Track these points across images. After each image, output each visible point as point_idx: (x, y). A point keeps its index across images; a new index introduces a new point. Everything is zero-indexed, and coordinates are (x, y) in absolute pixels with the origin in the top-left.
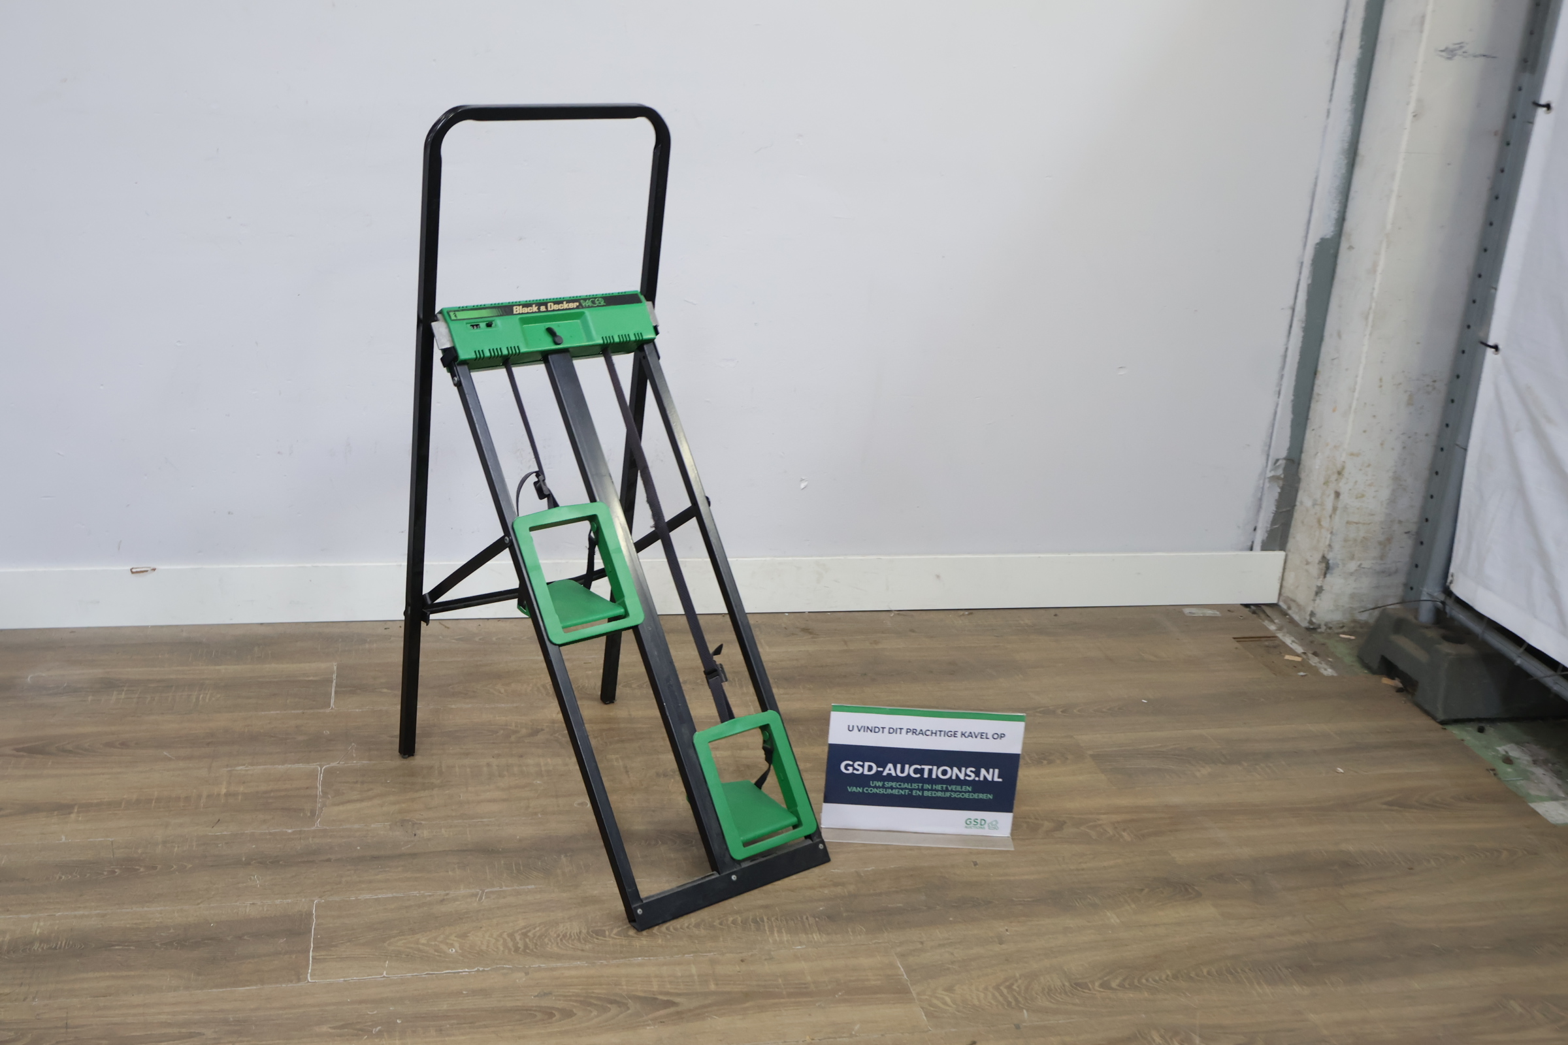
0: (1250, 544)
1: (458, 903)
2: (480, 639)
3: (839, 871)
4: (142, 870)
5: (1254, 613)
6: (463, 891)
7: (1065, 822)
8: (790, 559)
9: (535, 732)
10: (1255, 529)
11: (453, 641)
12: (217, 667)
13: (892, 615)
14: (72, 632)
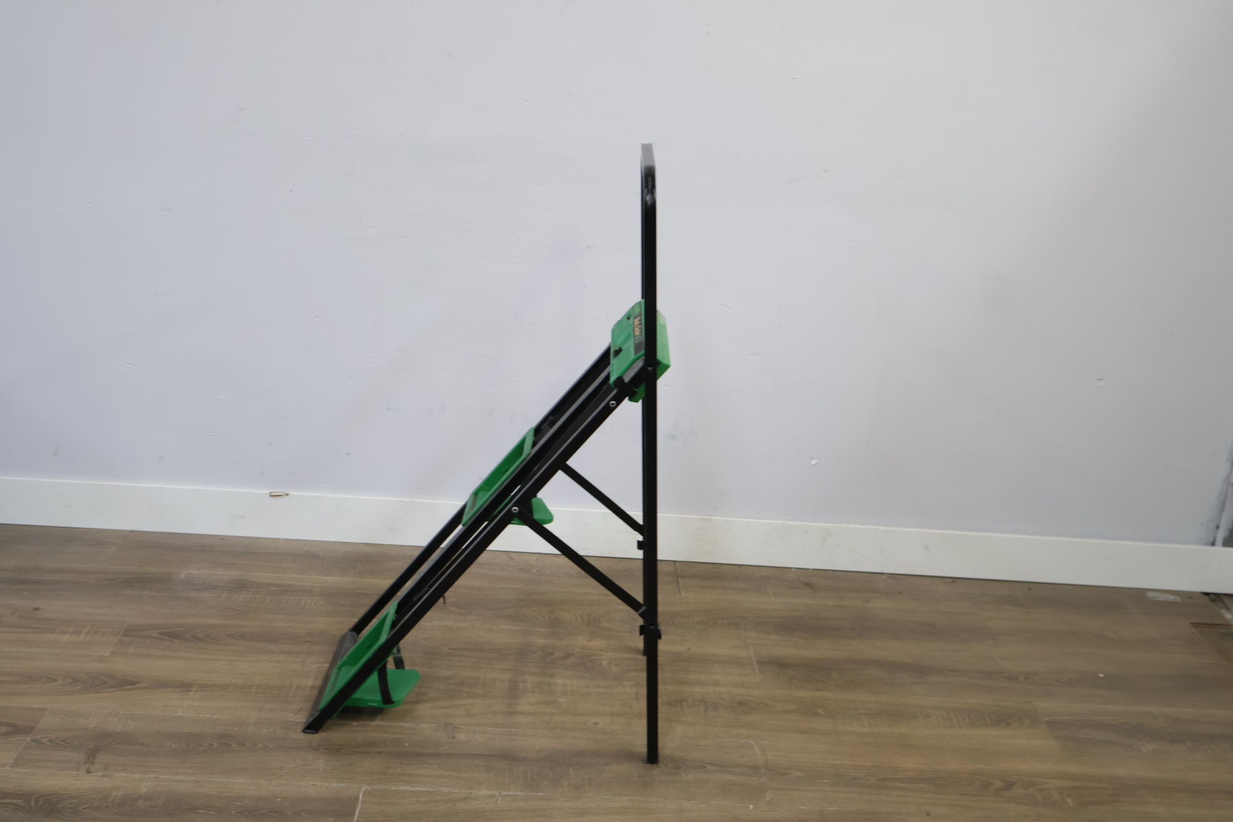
0: (1211, 540)
1: (478, 802)
2: (537, 571)
3: (806, 808)
4: (234, 745)
5: (1213, 601)
6: (484, 792)
7: (1014, 783)
8: (799, 523)
9: (567, 656)
10: (1218, 527)
11: (516, 571)
12: (326, 578)
13: (884, 577)
14: (222, 539)
